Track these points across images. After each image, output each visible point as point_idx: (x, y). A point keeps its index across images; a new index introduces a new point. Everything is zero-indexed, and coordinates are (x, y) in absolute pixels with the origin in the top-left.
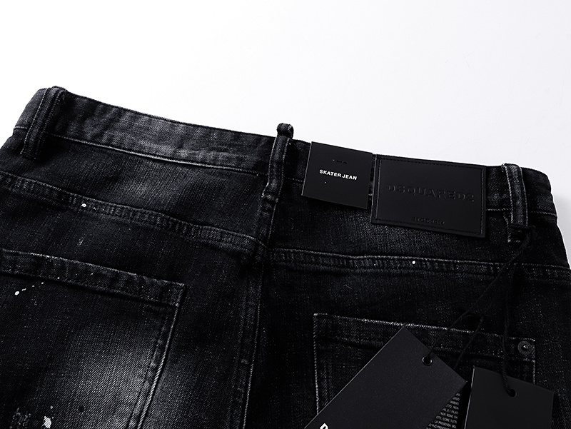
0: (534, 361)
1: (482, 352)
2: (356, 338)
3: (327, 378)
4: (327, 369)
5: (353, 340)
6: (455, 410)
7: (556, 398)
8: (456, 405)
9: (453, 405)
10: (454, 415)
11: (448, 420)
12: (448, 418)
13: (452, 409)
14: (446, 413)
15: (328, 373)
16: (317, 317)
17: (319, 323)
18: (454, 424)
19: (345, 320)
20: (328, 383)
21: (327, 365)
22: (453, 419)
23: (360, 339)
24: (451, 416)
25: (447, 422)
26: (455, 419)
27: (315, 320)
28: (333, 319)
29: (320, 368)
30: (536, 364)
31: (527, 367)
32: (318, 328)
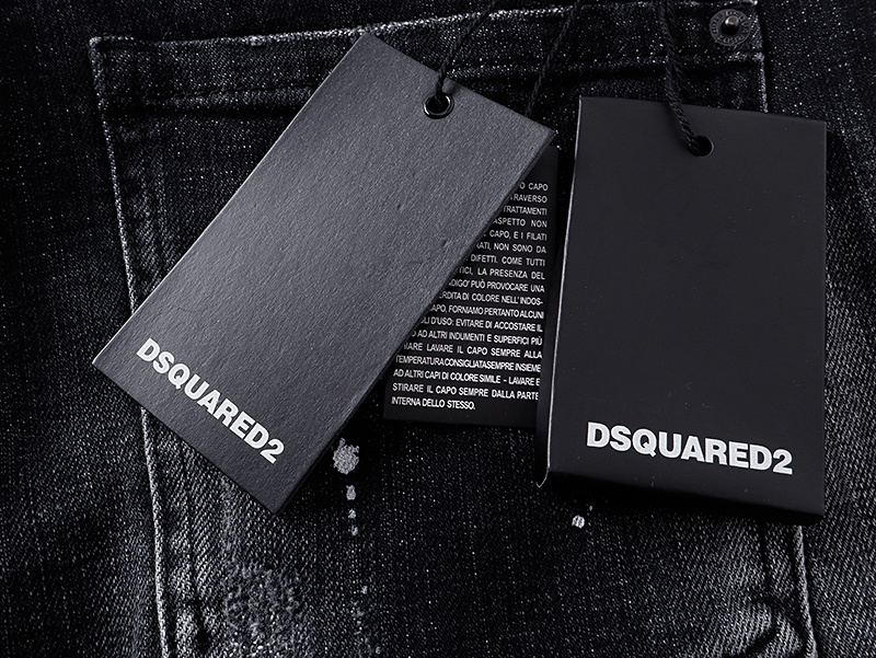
0: (760, 56)
1: (603, 60)
2: (230, 90)
3: (154, 216)
4: (152, 191)
5: (222, 98)
6: (536, 231)
7: (834, 139)
8: (536, 217)
9: (529, 217)
10: (534, 244)
11: (517, 261)
12: (516, 254)
13: (529, 228)
14: (511, 242)
15: (154, 203)
16: (98, 46)
17: (106, 63)
18: (537, 269)
19: (193, 49)
20: (156, 228)
21: (150, 180)
22: (533, 255)
23: (240, 92)
24: (525, 248)
25: (515, 267)
26: (541, 256)
27: (94, 57)
28: (156, 50)
29: (131, 190)
30: (768, 65)
31: (740, 79)
32: (108, 78)
